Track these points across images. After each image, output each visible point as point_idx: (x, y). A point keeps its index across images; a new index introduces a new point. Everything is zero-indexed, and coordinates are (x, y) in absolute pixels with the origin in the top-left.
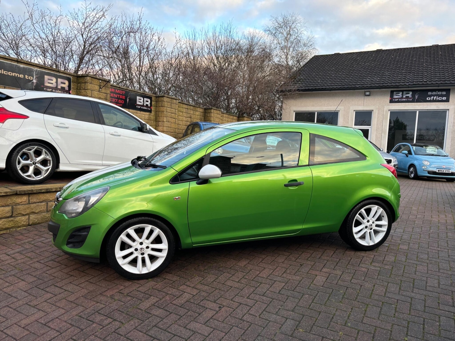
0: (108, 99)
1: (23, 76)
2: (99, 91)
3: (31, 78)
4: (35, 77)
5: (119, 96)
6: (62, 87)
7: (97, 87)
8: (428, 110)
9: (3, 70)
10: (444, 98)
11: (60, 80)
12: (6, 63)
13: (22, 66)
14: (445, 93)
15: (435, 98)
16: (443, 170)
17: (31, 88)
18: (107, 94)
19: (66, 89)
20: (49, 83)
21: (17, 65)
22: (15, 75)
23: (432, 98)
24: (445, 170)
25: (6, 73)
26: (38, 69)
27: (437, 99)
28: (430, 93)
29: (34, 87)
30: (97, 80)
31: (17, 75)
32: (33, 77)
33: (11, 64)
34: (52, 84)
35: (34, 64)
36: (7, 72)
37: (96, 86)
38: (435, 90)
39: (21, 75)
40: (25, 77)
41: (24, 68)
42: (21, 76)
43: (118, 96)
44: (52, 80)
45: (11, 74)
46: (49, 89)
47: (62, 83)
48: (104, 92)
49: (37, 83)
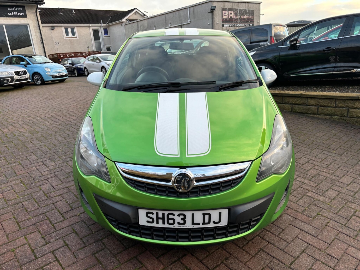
8: (12, 24)
10: (23, 14)
14: (22, 10)
15: (15, 13)
16: (60, 73)
23: (12, 13)
24: (61, 73)
27: (17, 15)
28: (9, 9)
38: (13, 6)
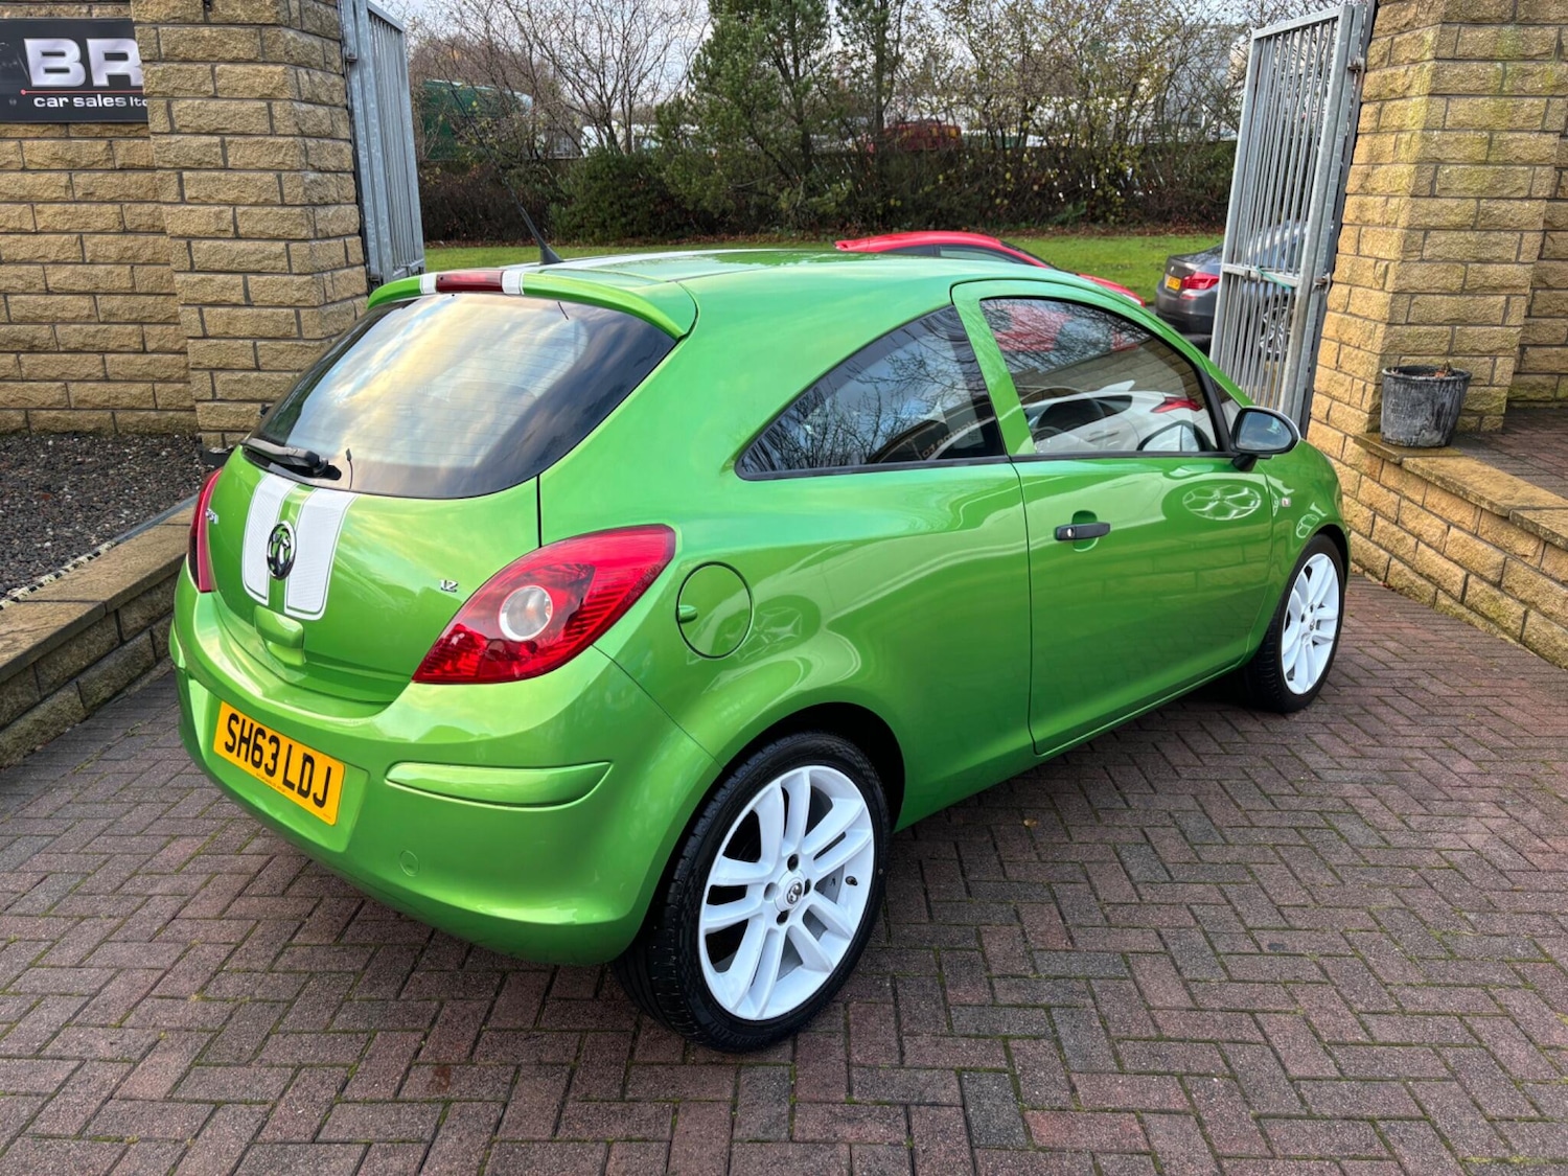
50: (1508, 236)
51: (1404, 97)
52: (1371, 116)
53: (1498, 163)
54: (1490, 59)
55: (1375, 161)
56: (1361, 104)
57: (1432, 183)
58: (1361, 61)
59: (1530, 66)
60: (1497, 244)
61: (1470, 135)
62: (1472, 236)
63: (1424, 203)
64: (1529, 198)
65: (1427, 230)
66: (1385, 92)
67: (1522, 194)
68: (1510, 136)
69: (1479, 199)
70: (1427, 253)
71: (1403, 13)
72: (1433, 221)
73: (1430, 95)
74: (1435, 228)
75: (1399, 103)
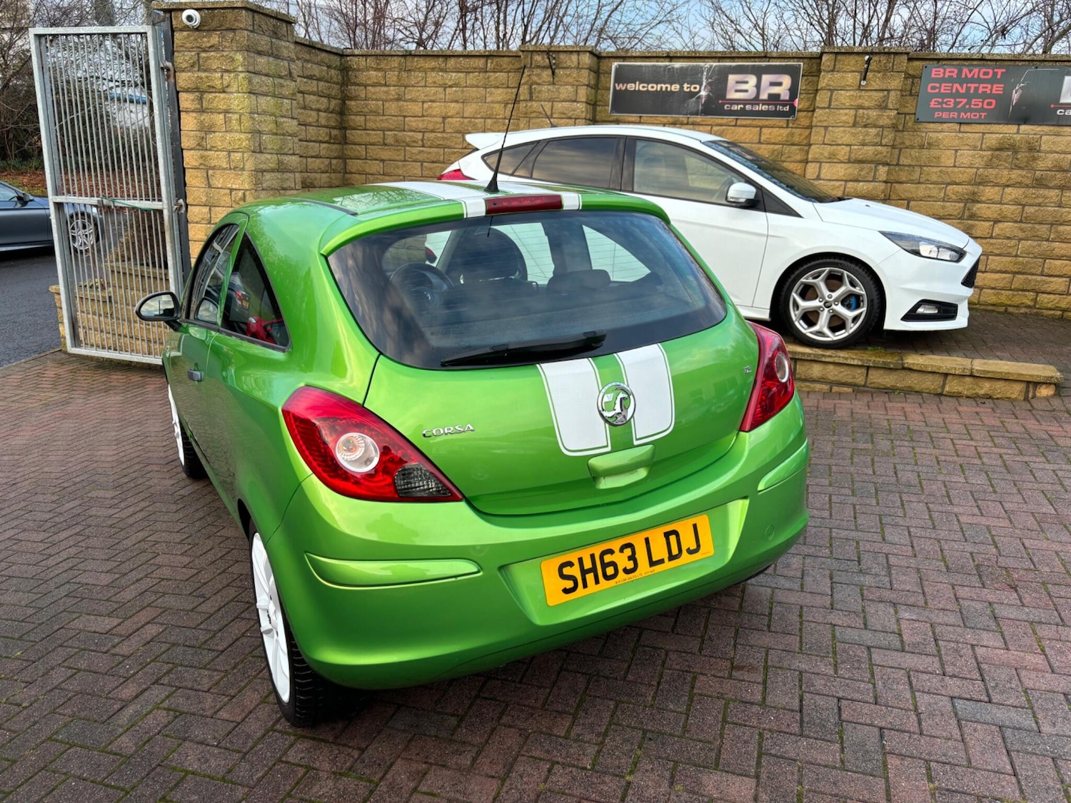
0: (890, 106)
1: (678, 86)
2: (859, 88)
3: (695, 88)
4: (704, 84)
5: (976, 89)
6: (770, 95)
7: (852, 78)
9: (637, 83)
11: (766, 78)
12: (646, 66)
13: (677, 65)
17: (694, 110)
18: (889, 91)
19: (782, 98)
20: (737, 91)
21: (667, 66)
22: (662, 88)
25: (644, 87)
26: (715, 64)
29: (700, 107)
30: (857, 58)
31: (667, 88)
32: (701, 86)
33: (654, 66)
34: (746, 91)
35: (706, 55)
36: (646, 85)
37: (850, 75)
39: (673, 86)
40: (682, 87)
41: (682, 68)
42: (675, 88)
43: (969, 88)
44: (747, 82)
45: (653, 87)
46: (738, 104)
47: (773, 84)
48: (877, 87)
49: (708, 96)
50: (290, 175)
51: (224, 92)
52: (193, 100)
53: (280, 135)
54: (267, 75)
55: (207, 130)
56: (178, 93)
57: (260, 145)
58: (169, 64)
59: (282, 81)
60: (287, 179)
61: (268, 118)
62: (279, 175)
63: (258, 155)
64: (294, 154)
65: (263, 171)
66: (204, 87)
67: (291, 152)
68: (282, 120)
69: (277, 154)
70: (264, 185)
71: (205, 40)
72: (263, 166)
73: (249, 93)
74: (265, 171)
75: (222, 95)
